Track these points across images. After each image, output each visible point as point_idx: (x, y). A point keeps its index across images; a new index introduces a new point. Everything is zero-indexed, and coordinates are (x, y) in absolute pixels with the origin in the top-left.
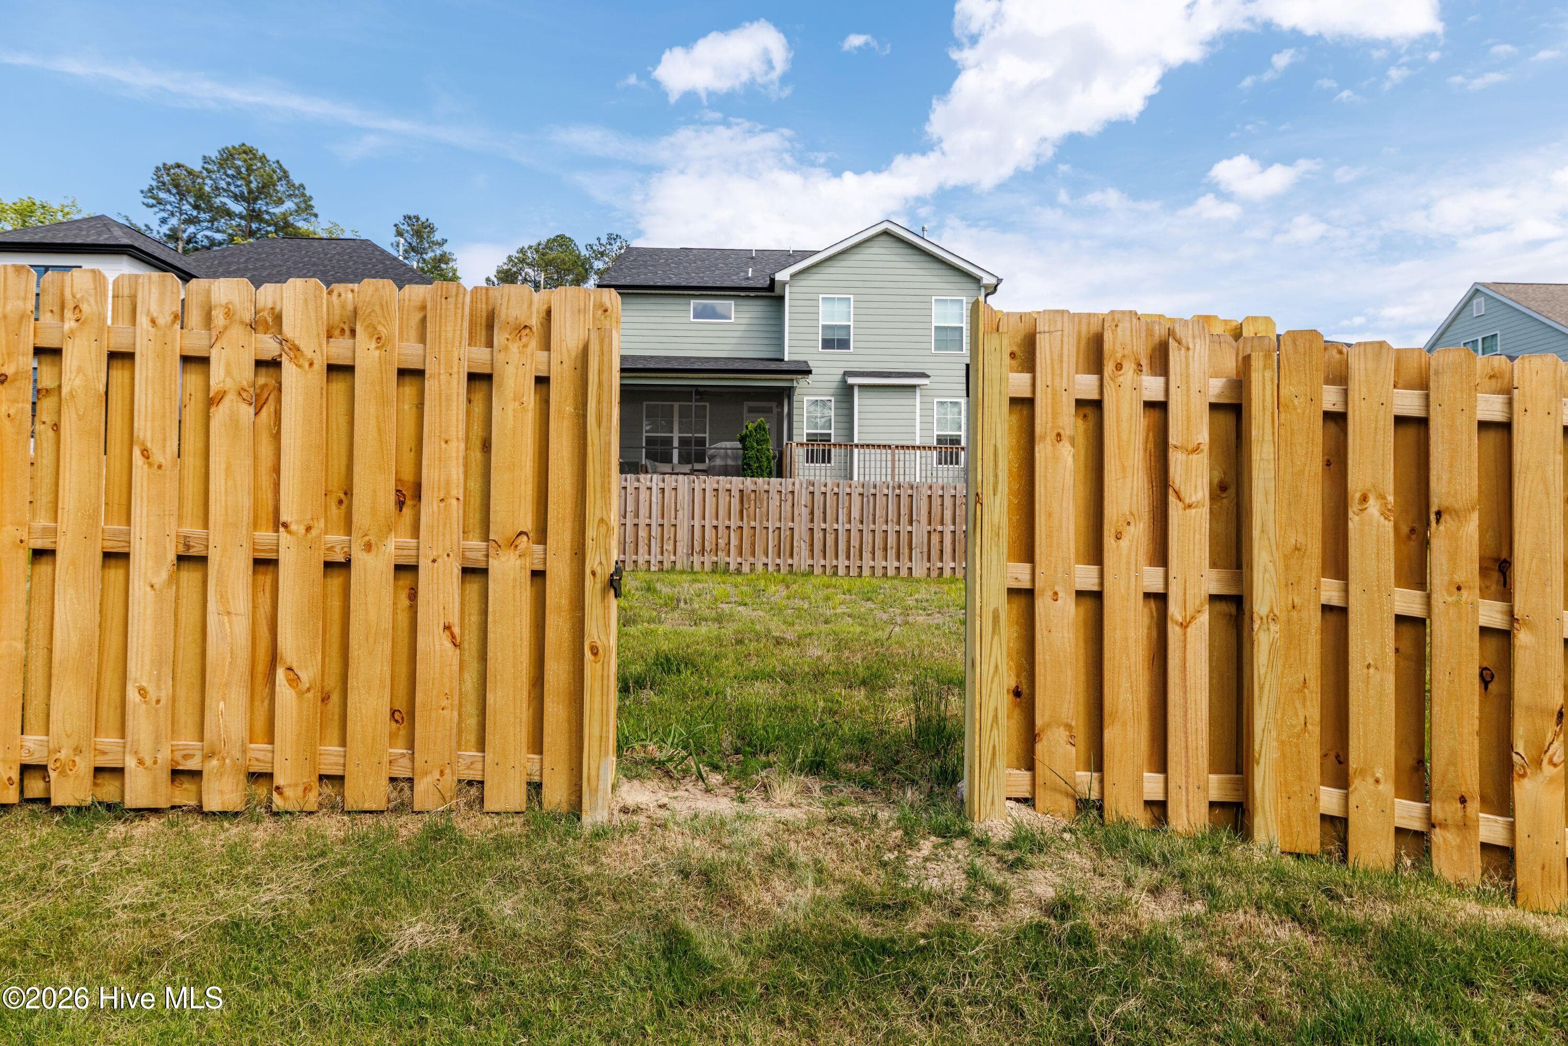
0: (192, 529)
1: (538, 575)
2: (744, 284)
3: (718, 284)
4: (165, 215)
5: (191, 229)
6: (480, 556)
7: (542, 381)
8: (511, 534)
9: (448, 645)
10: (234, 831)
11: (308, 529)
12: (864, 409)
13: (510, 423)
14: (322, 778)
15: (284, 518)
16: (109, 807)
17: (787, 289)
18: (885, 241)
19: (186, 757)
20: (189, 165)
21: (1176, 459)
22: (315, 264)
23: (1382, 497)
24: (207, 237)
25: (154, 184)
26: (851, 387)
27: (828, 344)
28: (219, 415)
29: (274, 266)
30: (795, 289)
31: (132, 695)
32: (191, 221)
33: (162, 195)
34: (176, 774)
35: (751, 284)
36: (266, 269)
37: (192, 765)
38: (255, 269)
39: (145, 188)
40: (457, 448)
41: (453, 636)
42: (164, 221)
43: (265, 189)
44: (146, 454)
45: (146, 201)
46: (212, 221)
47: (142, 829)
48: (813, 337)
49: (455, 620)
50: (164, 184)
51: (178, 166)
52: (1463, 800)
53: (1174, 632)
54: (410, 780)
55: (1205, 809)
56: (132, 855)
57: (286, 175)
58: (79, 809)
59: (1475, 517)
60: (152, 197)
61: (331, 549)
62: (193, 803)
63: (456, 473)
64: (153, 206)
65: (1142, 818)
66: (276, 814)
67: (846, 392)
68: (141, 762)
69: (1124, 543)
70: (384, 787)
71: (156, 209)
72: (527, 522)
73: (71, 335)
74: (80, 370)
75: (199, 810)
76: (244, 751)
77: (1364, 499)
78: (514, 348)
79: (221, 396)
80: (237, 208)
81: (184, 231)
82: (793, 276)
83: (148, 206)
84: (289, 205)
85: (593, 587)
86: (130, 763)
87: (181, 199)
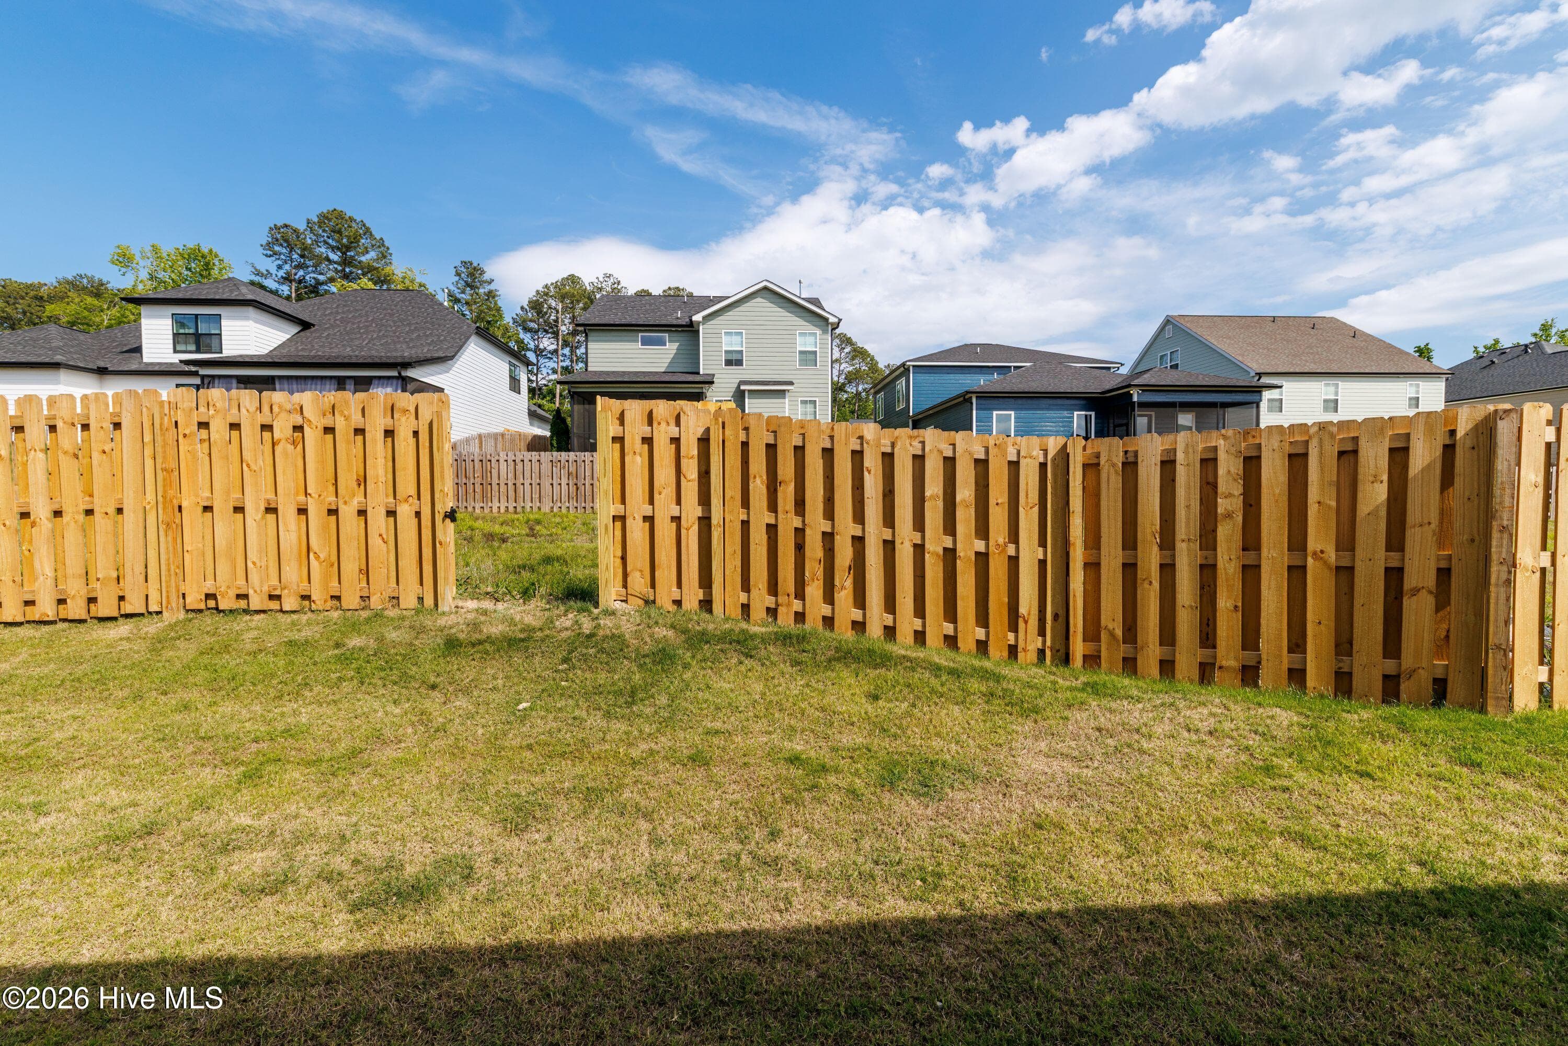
0: (271, 496)
1: (418, 514)
2: (675, 322)
3: (657, 322)
4: (280, 262)
5: (301, 273)
6: (393, 505)
7: (416, 434)
8: (406, 497)
9: (381, 541)
10: (295, 617)
11: (320, 496)
12: (752, 406)
13: (403, 451)
14: (332, 597)
15: (309, 491)
16: (244, 611)
17: (701, 328)
18: (764, 292)
19: (275, 589)
20: (295, 225)
21: (684, 462)
22: (385, 309)
23: (761, 476)
24: (314, 278)
25: (270, 240)
26: (744, 391)
27: (729, 363)
28: (278, 449)
29: (357, 310)
30: (705, 326)
31: (250, 564)
32: (299, 266)
33: (277, 248)
34: (272, 597)
35: (680, 322)
36: (351, 312)
37: (277, 592)
38: (343, 313)
39: (264, 243)
40: (381, 461)
41: (383, 539)
42: (280, 267)
43: (354, 241)
44: (248, 466)
45: (265, 252)
46: (315, 266)
47: (257, 617)
48: (719, 358)
49: (383, 532)
50: (277, 240)
51: (286, 226)
52: (788, 595)
53: (683, 532)
54: (368, 597)
55: (697, 603)
56: (253, 624)
57: (368, 231)
58: (231, 611)
59: (793, 484)
60: (269, 249)
61: (330, 504)
62: (279, 608)
63: (381, 472)
64: (270, 256)
65: (672, 608)
66: (313, 611)
67: (740, 396)
68: (255, 591)
69: (663, 496)
70: (358, 600)
71: (274, 258)
72: (412, 491)
73: (213, 417)
74: (217, 431)
75: (281, 611)
76: (298, 586)
77: (755, 477)
78: (403, 419)
79: (279, 441)
80: (334, 257)
81: (296, 274)
82: (704, 318)
83: (266, 255)
84: (372, 254)
85: (439, 518)
86: (251, 592)
87: (291, 251)
